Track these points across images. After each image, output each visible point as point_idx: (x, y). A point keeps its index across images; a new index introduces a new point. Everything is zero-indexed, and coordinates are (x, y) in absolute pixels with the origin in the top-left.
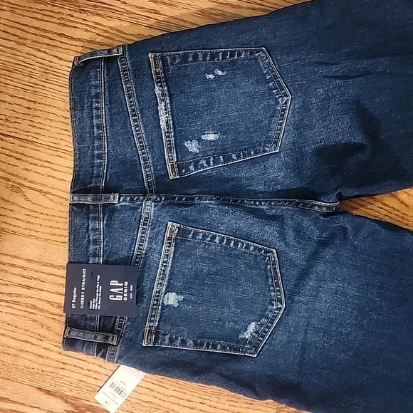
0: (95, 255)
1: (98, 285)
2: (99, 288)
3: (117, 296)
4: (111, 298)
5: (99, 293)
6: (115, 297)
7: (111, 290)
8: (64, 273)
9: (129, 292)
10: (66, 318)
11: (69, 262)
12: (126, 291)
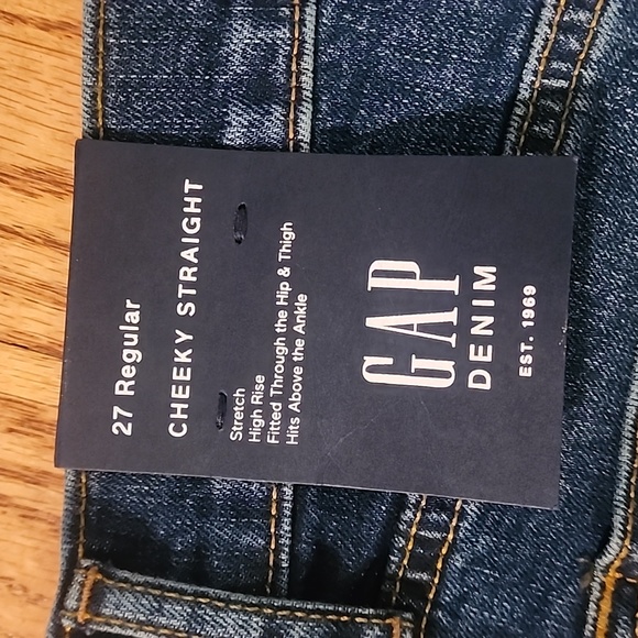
0: (262, 91)
1: (284, 290)
2: (293, 310)
3: (417, 363)
4: (376, 371)
5: (290, 337)
6: (402, 367)
7: (373, 322)
8: (56, 215)
9: (507, 335)
10: (74, 498)
11: (93, 134)
12: (482, 325)
